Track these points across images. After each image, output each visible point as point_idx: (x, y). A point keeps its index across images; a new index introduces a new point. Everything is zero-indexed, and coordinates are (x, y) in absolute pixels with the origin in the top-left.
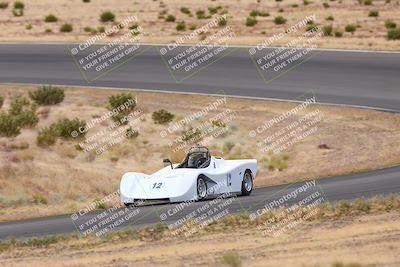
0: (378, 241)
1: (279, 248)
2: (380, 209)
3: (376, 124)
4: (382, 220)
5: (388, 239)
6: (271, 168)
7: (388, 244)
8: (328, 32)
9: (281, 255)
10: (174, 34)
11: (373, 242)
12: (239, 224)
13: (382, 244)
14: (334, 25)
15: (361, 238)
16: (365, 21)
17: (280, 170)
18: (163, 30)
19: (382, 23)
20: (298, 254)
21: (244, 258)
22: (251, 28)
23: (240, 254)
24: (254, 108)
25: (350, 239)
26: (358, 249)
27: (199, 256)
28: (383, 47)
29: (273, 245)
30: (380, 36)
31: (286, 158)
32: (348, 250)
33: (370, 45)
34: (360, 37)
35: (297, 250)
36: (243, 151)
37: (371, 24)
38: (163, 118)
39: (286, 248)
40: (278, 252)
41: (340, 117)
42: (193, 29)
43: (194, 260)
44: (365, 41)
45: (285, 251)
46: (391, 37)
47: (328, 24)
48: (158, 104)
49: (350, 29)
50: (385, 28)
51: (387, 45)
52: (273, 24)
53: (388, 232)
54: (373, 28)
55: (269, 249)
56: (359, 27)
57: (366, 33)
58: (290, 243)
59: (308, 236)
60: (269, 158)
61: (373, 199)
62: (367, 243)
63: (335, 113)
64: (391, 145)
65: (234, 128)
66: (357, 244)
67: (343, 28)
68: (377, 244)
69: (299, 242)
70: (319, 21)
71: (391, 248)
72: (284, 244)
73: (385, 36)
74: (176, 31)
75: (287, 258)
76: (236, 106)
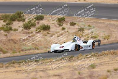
1: (107, 63)
6: (105, 39)
9: (107, 65)
12: (95, 55)
17: (107, 39)
20: (112, 64)
21: (96, 66)
23: (95, 64)
24: (100, 21)
29: (105, 62)
31: (109, 36)
36: (96, 34)
38: (73, 24)
39: (109, 63)
40: (107, 64)
45: (109, 64)
48: (71, 20)
55: (104, 63)
58: (110, 61)
59: (115, 59)
60: (104, 36)
65: (94, 27)
69: (112, 61)
72: (108, 61)
75: (109, 66)
76: (94, 21)
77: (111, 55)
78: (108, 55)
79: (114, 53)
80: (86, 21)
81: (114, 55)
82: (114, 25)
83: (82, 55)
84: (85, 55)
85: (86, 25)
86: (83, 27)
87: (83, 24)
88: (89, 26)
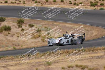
0: (87, 59)
1: (61, 60)
2: (88, 51)
3: (87, 28)
4: (88, 54)
5: (90, 59)
7: (90, 60)
8: (75, 4)
9: (62, 62)
10: (34, 4)
11: (86, 59)
13: (88, 60)
14: (77, 2)
15: (83, 58)
16: (85, 1)
18: (31, 3)
19: (89, 2)
20: (66, 62)
21: (52, 63)
22: (54, 3)
24: (55, 24)
25: (80, 59)
26: (82, 61)
27: (40, 62)
28: (89, 8)
29: (60, 60)
30: (88, 5)
32: (79, 61)
33: (86, 8)
34: (83, 6)
35: (66, 61)
37: (86, 2)
38: (31, 26)
40: (61, 61)
41: (78, 26)
42: (39, 3)
43: (39, 63)
44: (85, 7)
45: (63, 61)
46: (91, 6)
47: (75, 2)
48: (30, 22)
49: (81, 3)
50: (90, 3)
51: (90, 8)
52: (60, 2)
53: (90, 57)
54: (87, 3)
55: (59, 61)
56: (83, 3)
57: (85, 5)
58: (64, 59)
61: (86, 48)
62: (84, 60)
63: (76, 25)
64: (91, 34)
66: (82, 60)
67: (79, 3)
68: (87, 60)
69: (66, 59)
70: (73, 1)
71: (91, 61)
72: (62, 59)
73: (90, 5)
74: (35, 3)
75: (63, 63)
76: (50, 23)
77: (65, 54)
78: (62, 54)
79: (68, 52)
80: (43, 24)
81: (68, 54)
82: (68, 27)
83: (39, 54)
84: (42, 54)
85: (43, 27)
86: (40, 28)
87: (40, 26)
88: (45, 28)
